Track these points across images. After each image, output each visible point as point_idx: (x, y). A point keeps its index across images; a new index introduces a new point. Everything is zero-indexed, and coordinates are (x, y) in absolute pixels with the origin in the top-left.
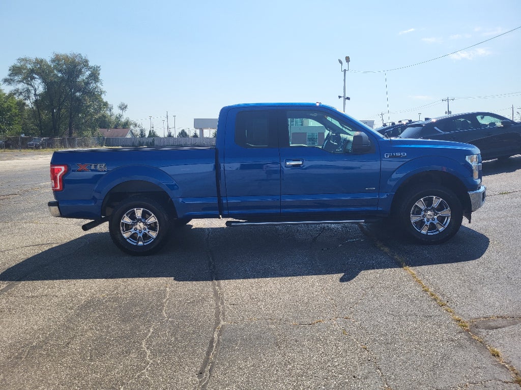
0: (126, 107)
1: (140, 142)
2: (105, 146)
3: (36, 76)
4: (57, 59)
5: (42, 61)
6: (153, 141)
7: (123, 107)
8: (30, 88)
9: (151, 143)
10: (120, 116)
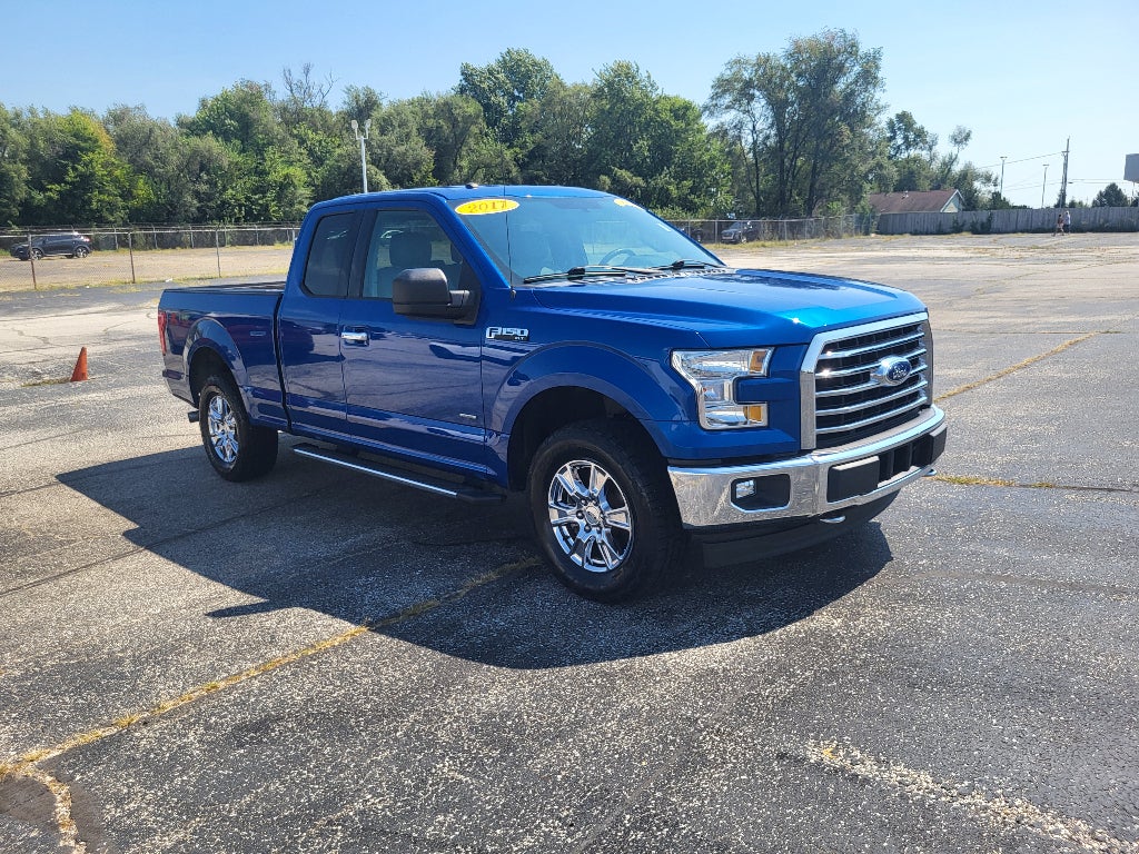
0: (967, 137)
1: (956, 222)
2: (877, 233)
3: (757, 93)
4: (796, 53)
5: (767, 60)
6: (990, 220)
7: (962, 138)
8: (746, 118)
9: (982, 224)
10: (952, 160)
